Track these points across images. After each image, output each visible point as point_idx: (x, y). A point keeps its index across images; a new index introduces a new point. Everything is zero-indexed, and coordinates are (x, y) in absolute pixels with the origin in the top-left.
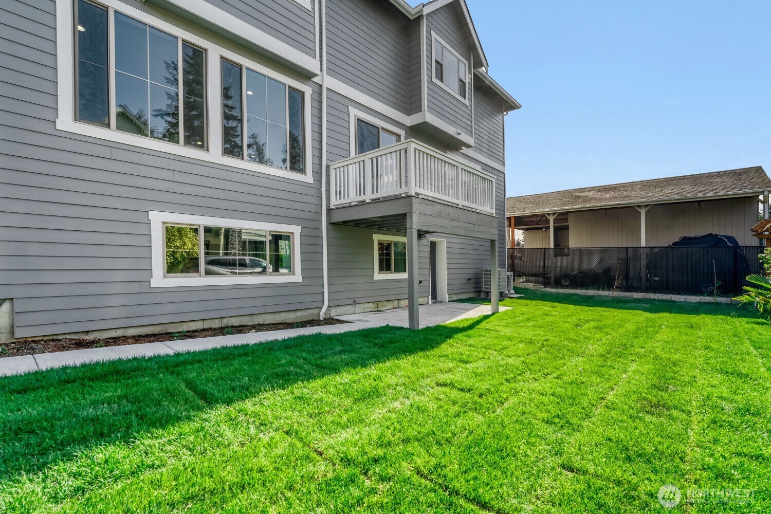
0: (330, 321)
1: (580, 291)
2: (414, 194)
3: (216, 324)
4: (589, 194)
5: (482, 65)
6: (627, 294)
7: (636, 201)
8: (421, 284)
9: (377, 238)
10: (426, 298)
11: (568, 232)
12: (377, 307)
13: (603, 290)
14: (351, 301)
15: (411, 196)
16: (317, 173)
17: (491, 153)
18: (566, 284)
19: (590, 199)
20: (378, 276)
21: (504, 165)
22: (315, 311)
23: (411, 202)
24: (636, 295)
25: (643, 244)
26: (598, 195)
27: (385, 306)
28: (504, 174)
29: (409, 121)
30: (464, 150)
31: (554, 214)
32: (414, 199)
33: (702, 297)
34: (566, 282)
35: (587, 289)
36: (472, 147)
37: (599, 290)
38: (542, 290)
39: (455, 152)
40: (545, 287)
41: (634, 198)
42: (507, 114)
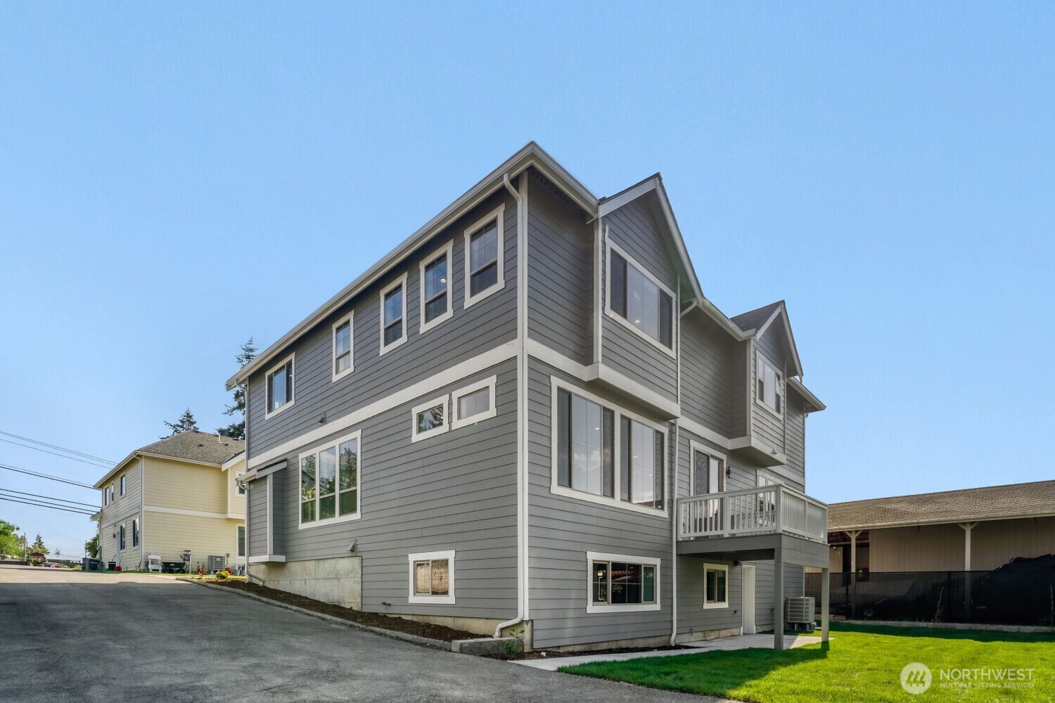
0: (678, 647)
1: (892, 622)
2: (781, 532)
3: (614, 646)
4: (899, 506)
5: (796, 374)
6: (949, 625)
7: (961, 517)
8: (736, 614)
9: (707, 567)
10: (738, 629)
11: (869, 550)
12: (705, 637)
13: (920, 621)
14: (688, 630)
15: (781, 534)
16: (671, 508)
17: (793, 465)
18: (869, 615)
19: (902, 514)
20: (708, 606)
21: (804, 477)
22: (666, 638)
23: (781, 539)
24: (959, 626)
25: (968, 567)
26: (911, 508)
27: (710, 636)
28: (803, 487)
29: (731, 444)
30: (775, 469)
31: (857, 531)
32: (783, 537)
33: (1037, 627)
34: (869, 612)
35: (900, 620)
36: (783, 464)
37: (915, 621)
38: (844, 622)
39: (763, 469)
40: (847, 619)
41: (959, 513)
42: (807, 415)
